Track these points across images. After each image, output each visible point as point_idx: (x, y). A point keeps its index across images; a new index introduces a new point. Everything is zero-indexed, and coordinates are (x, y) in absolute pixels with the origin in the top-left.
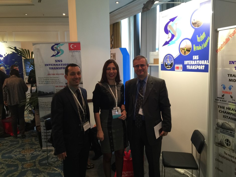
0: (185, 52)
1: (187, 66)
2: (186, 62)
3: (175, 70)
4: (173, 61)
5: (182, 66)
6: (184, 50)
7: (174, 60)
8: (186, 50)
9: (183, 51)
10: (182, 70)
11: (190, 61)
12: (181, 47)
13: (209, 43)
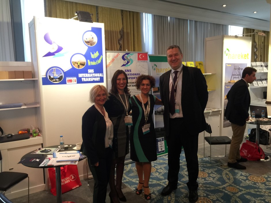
0: (79, 66)
1: (82, 79)
2: (80, 75)
3: (67, 83)
4: (63, 75)
5: (76, 79)
6: (78, 63)
7: (65, 73)
8: (80, 64)
10: (76, 83)
11: (85, 74)
12: (72, 60)
13: (102, 60)
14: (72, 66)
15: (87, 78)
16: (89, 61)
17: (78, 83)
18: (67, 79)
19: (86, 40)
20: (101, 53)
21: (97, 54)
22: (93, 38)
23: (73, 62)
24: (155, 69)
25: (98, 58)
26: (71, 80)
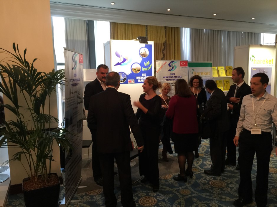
0: (136, 71)
1: (138, 80)
2: (137, 78)
3: (128, 83)
5: (134, 80)
6: (135, 69)
7: (127, 76)
9: (135, 71)
10: (134, 83)
11: (140, 77)
12: (132, 68)
13: (152, 67)
14: (132, 71)
15: (141, 80)
16: (143, 68)
17: (135, 83)
18: (128, 80)
19: (141, 54)
20: (151, 62)
21: (148, 63)
22: (146, 52)
23: (132, 69)
24: (192, 72)
25: (149, 65)
26: (131, 81)
